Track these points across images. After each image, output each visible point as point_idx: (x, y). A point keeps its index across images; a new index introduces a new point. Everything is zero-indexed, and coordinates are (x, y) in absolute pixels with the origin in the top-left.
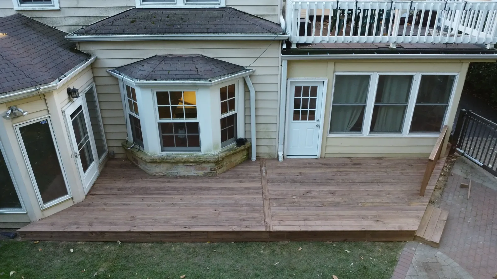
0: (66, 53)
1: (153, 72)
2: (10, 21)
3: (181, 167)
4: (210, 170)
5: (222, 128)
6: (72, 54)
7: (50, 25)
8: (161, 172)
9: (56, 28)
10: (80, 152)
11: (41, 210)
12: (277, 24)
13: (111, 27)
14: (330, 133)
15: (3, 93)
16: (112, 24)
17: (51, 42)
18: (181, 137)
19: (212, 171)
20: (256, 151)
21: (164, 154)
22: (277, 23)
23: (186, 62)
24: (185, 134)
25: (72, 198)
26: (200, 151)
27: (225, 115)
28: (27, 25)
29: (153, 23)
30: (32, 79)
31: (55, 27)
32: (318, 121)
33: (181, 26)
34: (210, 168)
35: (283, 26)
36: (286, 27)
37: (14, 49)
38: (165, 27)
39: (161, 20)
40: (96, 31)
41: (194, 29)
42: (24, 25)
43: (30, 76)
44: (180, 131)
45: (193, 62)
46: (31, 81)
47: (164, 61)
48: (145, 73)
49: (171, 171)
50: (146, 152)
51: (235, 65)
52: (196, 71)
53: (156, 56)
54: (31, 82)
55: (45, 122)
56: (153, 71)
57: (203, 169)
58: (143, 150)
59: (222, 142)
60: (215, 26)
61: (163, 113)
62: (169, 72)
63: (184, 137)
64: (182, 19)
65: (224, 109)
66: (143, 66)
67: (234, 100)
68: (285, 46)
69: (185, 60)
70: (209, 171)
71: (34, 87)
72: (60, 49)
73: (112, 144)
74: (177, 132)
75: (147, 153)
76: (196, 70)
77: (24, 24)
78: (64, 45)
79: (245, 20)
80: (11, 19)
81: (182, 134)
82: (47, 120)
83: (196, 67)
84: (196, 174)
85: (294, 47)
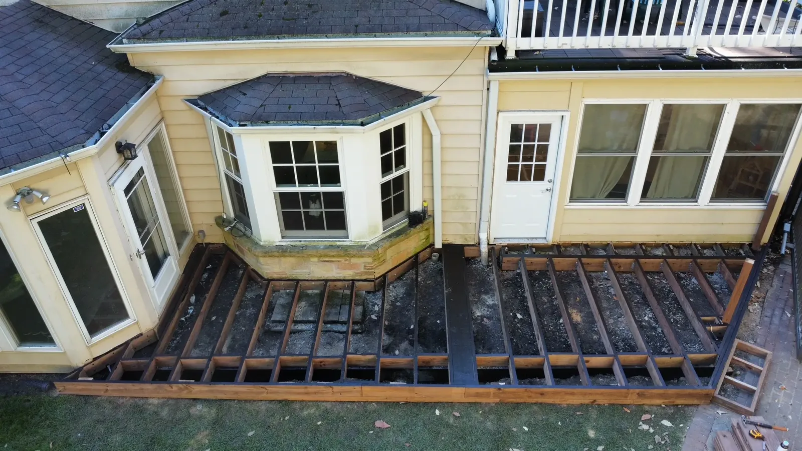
0: (111, 74)
1: (263, 108)
2: (11, 16)
3: (316, 264)
4: (365, 268)
5: (383, 198)
6: (121, 76)
7: (82, 19)
8: (282, 272)
9: (92, 23)
10: (144, 249)
11: (87, 346)
12: (481, 10)
13: (186, 24)
14: (570, 202)
15: (5, 168)
16: (188, 18)
17: (84, 53)
18: (315, 215)
19: (368, 271)
20: (442, 232)
21: (286, 243)
22: (480, 8)
23: (319, 86)
24: (321, 210)
25: (137, 323)
26: (347, 237)
27: (390, 177)
28: (41, 22)
29: (260, 16)
30: (53, 137)
31: (91, 21)
32: (550, 181)
33: (310, 20)
34: (363, 265)
35: (491, 14)
36: (496, 16)
37: (20, 77)
38: (281, 22)
39: (273, 9)
40: (160, 33)
41: (332, 26)
42: (36, 23)
43: (48, 132)
44: (312, 205)
45: (331, 87)
46: (50, 141)
47: (280, 86)
48: (249, 110)
49: (298, 271)
50: (256, 239)
51: (405, 90)
52: (336, 105)
53: (266, 75)
54: (51, 144)
55: (82, 208)
56: (262, 106)
57: (352, 267)
58: (252, 233)
59: (383, 221)
60: (369, 21)
61: (283, 177)
62: (290, 107)
63: (319, 213)
64: (310, 6)
65: (386, 167)
66: (245, 94)
67: (403, 150)
68: (495, 57)
69: (317, 82)
70: (363, 270)
71: (57, 152)
72: (100, 68)
73: (199, 220)
74: (306, 206)
75: (258, 241)
76: (337, 103)
77: (37, 20)
78: (107, 57)
79: (424, 6)
80: (13, 13)
81: (315, 210)
82: (84, 204)
83: (336, 97)
84: (341, 275)
85: (511, 55)
